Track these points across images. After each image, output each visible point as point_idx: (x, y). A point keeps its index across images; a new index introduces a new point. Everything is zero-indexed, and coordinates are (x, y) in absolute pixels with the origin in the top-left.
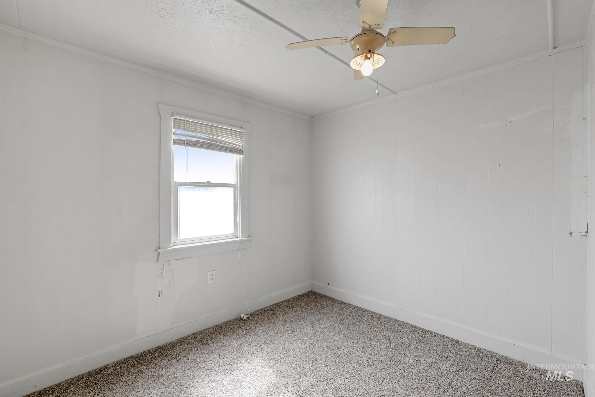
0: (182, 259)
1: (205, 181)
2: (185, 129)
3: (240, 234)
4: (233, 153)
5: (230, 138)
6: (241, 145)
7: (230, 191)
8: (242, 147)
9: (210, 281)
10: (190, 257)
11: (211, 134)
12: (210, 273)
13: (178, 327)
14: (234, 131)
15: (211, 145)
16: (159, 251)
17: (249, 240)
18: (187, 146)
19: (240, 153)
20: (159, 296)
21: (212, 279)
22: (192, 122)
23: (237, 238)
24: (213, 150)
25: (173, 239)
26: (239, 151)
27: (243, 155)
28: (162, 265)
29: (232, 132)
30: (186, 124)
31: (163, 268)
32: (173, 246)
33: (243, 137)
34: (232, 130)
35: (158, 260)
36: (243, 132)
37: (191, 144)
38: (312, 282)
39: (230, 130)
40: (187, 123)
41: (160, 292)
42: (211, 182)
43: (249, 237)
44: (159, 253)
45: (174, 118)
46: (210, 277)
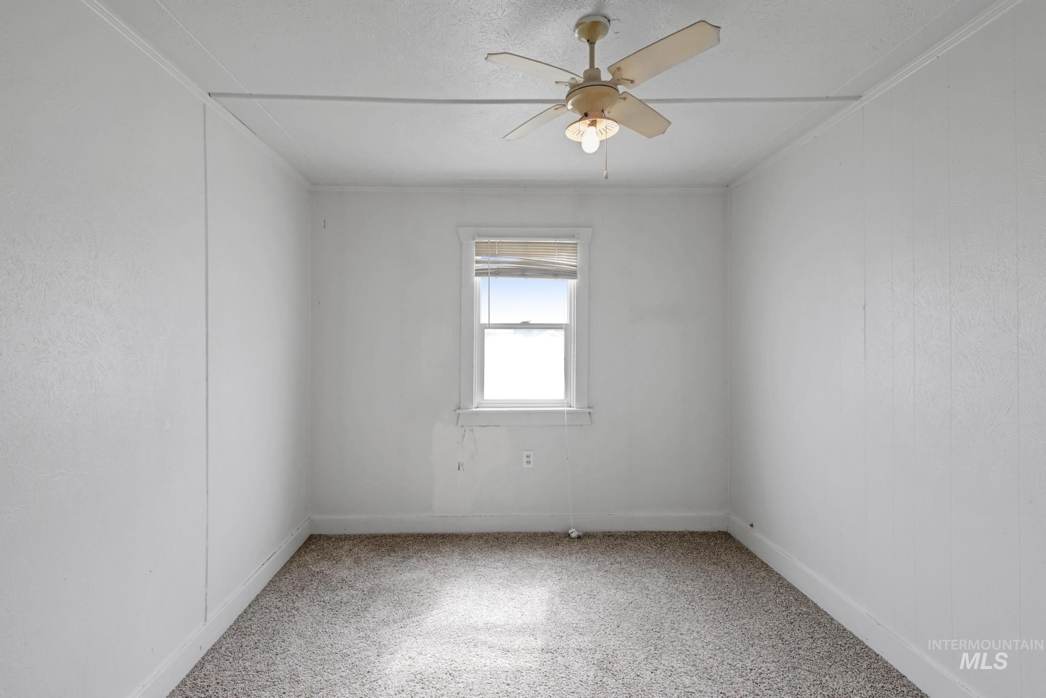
0: (488, 426)
1: (519, 322)
2: (488, 254)
3: (573, 402)
4: (558, 278)
5: (555, 255)
6: (575, 264)
7: (560, 335)
8: (576, 266)
9: (525, 465)
10: (498, 426)
11: (527, 254)
12: (525, 453)
13: (480, 516)
14: (561, 243)
15: (523, 272)
16: (458, 411)
17: (589, 413)
18: (491, 276)
19: (571, 277)
20: (459, 469)
21: (529, 462)
22: (498, 242)
23: (571, 407)
24: (527, 277)
25: (476, 400)
26: (571, 274)
27: (575, 279)
28: (463, 430)
29: (558, 247)
30: (489, 247)
31: (464, 434)
32: (477, 407)
33: (577, 250)
34: (558, 243)
35: (457, 423)
36: (576, 244)
37: (497, 273)
38: (728, 515)
39: (555, 243)
40: (491, 246)
41: (460, 464)
42: (530, 323)
43: (588, 408)
44: (459, 414)
45: (476, 242)
46: (525, 459)
